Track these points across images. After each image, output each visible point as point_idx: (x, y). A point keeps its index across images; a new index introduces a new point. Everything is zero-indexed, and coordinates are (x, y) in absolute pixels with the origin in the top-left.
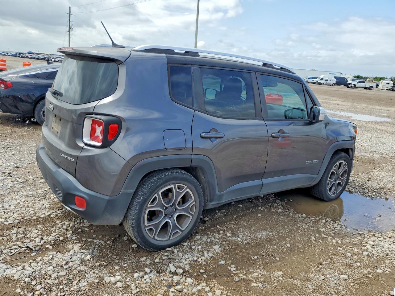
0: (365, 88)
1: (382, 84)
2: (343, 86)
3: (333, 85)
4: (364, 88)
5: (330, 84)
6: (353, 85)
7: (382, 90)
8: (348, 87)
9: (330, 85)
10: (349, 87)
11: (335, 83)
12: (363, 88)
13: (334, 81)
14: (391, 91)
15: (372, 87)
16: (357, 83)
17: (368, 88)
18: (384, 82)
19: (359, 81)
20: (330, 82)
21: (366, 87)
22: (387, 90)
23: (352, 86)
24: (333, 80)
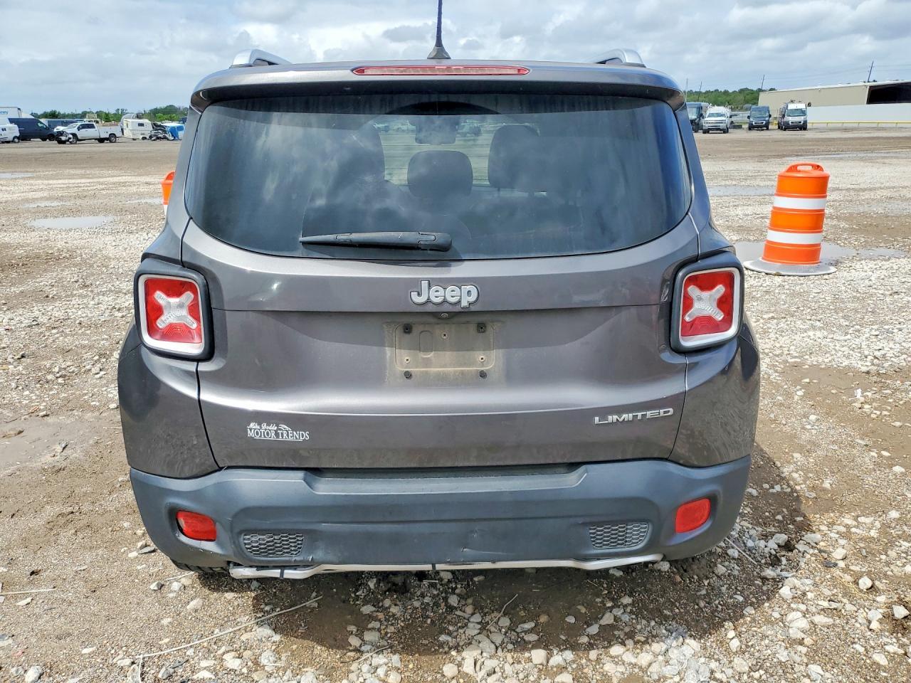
0: (101, 140)
1: (130, 127)
2: (39, 140)
3: (16, 140)
4: (97, 141)
5: (7, 140)
6: (71, 136)
7: (134, 139)
8: (61, 142)
9: (8, 142)
10: (64, 142)
11: (18, 135)
12: (96, 139)
13: (14, 131)
14: (154, 140)
15: (113, 135)
16: (79, 129)
17: (107, 139)
18: (133, 122)
19: (81, 125)
20: (5, 135)
21: (102, 137)
22: (144, 138)
23: (70, 138)
24: (10, 128)
